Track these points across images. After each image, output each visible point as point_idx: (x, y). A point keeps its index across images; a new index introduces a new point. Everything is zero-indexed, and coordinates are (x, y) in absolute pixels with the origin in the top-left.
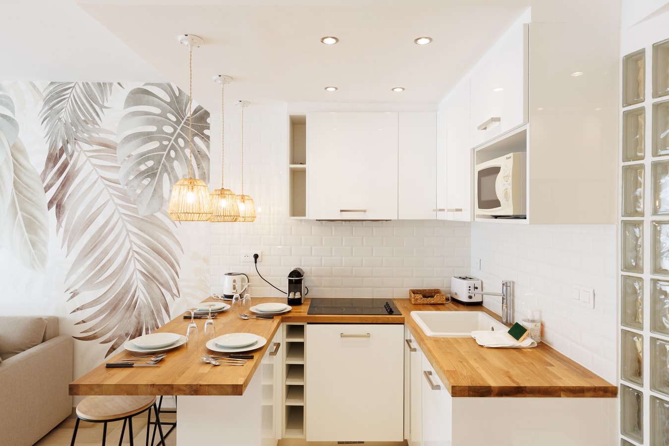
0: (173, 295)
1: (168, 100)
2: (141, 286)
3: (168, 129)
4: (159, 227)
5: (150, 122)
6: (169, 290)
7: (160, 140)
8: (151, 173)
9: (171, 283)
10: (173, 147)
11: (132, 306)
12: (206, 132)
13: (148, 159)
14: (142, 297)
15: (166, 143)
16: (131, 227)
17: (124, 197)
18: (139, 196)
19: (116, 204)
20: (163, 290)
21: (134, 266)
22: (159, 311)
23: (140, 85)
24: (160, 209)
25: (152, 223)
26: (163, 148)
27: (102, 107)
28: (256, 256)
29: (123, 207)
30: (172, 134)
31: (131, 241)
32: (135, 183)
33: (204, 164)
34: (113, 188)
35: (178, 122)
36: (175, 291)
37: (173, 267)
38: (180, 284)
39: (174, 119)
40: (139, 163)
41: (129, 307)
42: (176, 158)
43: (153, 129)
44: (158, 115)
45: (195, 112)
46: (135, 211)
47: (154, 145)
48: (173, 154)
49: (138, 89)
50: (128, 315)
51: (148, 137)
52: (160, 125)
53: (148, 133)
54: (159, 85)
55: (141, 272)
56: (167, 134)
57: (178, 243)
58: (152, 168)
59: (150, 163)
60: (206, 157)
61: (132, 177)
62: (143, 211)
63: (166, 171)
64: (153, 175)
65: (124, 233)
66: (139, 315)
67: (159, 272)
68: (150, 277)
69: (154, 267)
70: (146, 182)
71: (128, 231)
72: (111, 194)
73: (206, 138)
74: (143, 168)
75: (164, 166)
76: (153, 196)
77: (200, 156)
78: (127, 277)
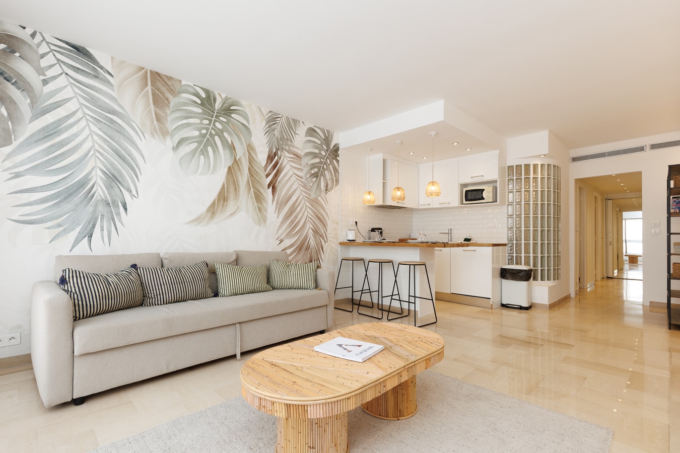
0: (325, 242)
1: (324, 138)
2: (312, 237)
3: (323, 153)
4: (319, 204)
5: (316, 148)
6: (324, 239)
7: (320, 158)
8: (316, 175)
9: (324, 235)
10: (325, 163)
11: (308, 248)
12: (338, 158)
13: (315, 167)
14: (312, 242)
15: (322, 160)
16: (308, 204)
17: (305, 187)
18: (311, 187)
19: (301, 190)
20: (321, 239)
21: (309, 225)
22: (319, 250)
23: (312, 126)
24: (320, 195)
25: (317, 203)
26: (321, 163)
27: (295, 133)
28: (356, 222)
29: (304, 192)
30: (325, 156)
31: (308, 212)
32: (310, 179)
33: (337, 174)
34: (300, 181)
35: (327, 150)
36: (326, 239)
37: (325, 226)
38: (328, 236)
39: (326, 149)
40: (311, 169)
41: (307, 248)
42: (327, 169)
43: (317, 151)
44: (319, 144)
45: (334, 147)
46: (309, 195)
47: (317, 160)
48: (325, 167)
49: (311, 128)
50: (306, 253)
51: (315, 156)
52: (320, 150)
53: (315, 153)
54: (320, 128)
55: (312, 229)
56: (323, 155)
57: (327, 214)
58: (316, 173)
59: (316, 170)
60: (337, 170)
61: (308, 176)
62: (313, 196)
63: (322, 175)
64: (317, 177)
65: (305, 207)
66: (311, 252)
67: (319, 229)
68: (316, 232)
69: (318, 227)
70: (314, 179)
71: (306, 206)
72: (299, 184)
73: (338, 161)
74: (313, 172)
75: (322, 172)
76: (317, 188)
77: (336, 170)
78: (306, 231)
